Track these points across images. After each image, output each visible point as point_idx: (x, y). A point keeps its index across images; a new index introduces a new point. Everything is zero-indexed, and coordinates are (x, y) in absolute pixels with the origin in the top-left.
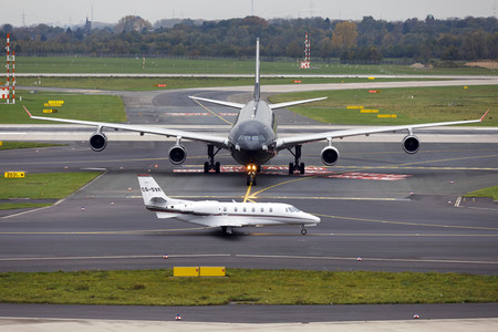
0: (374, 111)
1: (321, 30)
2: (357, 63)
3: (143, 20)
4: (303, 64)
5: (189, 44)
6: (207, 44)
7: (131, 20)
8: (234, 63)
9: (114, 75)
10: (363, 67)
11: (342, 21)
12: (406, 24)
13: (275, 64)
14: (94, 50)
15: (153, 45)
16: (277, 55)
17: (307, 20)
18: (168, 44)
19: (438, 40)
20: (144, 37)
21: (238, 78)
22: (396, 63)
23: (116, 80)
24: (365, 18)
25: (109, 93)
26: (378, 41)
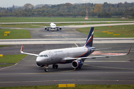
0: (112, 33)
1: (90, 7)
2: (103, 18)
3: (32, 5)
4: (86, 18)
5: (47, 12)
6: (53, 12)
7: (28, 5)
8: (63, 18)
9: (25, 23)
10: (106, 19)
11: (97, 4)
12: (118, 4)
13: (77, 18)
14: (17, 15)
15: (36, 13)
16: (77, 15)
17: (86, 4)
18: (41, 13)
19: (129, 9)
20: (33, 10)
21: (65, 23)
22: (116, 17)
23: (26, 25)
24: (105, 3)
25: (24, 29)
26: (109, 10)
